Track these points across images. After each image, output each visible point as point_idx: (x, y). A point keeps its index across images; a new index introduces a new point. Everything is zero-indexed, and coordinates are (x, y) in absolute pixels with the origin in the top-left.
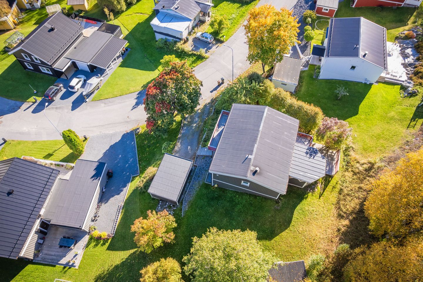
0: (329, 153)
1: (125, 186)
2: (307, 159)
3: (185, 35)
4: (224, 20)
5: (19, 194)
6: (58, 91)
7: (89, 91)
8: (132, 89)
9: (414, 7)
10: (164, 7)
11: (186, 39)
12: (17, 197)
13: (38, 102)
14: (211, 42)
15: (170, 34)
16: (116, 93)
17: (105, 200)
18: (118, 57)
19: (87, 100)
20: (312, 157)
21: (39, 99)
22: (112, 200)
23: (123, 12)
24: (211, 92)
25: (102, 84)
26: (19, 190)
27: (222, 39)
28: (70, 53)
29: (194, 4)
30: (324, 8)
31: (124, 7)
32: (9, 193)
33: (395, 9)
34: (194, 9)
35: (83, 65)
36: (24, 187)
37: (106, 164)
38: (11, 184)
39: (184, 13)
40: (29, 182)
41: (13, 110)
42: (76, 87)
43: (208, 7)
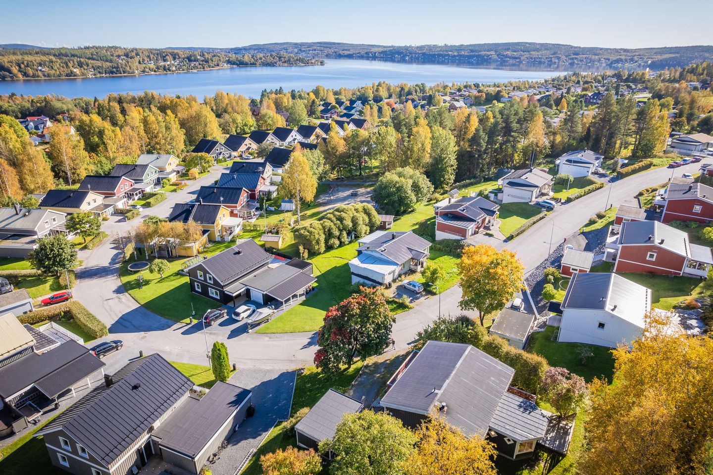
0: (561, 425)
1: (266, 430)
2: (520, 413)
3: (388, 279)
4: (439, 269)
5: (144, 392)
6: (221, 315)
7: (256, 320)
8: (307, 328)
9: (699, 278)
10: (368, 248)
11: (388, 284)
12: (140, 395)
13: (193, 324)
14: (419, 291)
15: (370, 276)
16: (286, 329)
17: (235, 441)
18: (301, 295)
19: (250, 331)
20: (528, 412)
21: (195, 322)
22: (243, 443)
23: (320, 254)
24: (408, 344)
25: (273, 319)
26: (145, 387)
27: (434, 291)
28: (248, 280)
29: (405, 250)
30: (572, 267)
31: (323, 249)
32: (135, 387)
33: (672, 278)
34: (403, 255)
35: (257, 295)
36: (151, 387)
37: (251, 394)
38: (141, 379)
39: (391, 256)
40: (159, 383)
41: (162, 328)
42: (242, 315)
43: (422, 254)
